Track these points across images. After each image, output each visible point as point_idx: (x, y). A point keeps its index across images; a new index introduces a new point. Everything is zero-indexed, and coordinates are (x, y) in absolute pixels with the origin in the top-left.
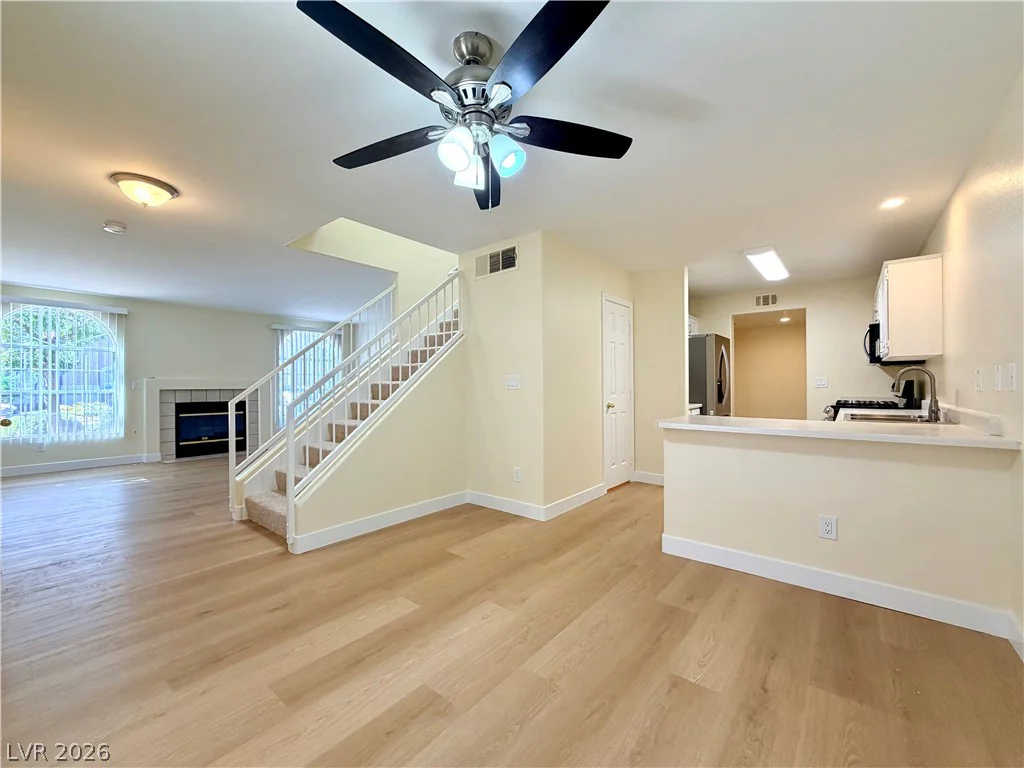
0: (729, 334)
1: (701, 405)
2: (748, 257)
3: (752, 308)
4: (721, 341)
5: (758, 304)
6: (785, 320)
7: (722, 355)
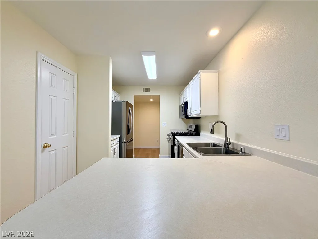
0: (132, 103)
1: (119, 136)
2: (143, 56)
3: (141, 93)
4: (129, 105)
5: (144, 91)
6: (152, 100)
7: (130, 111)
